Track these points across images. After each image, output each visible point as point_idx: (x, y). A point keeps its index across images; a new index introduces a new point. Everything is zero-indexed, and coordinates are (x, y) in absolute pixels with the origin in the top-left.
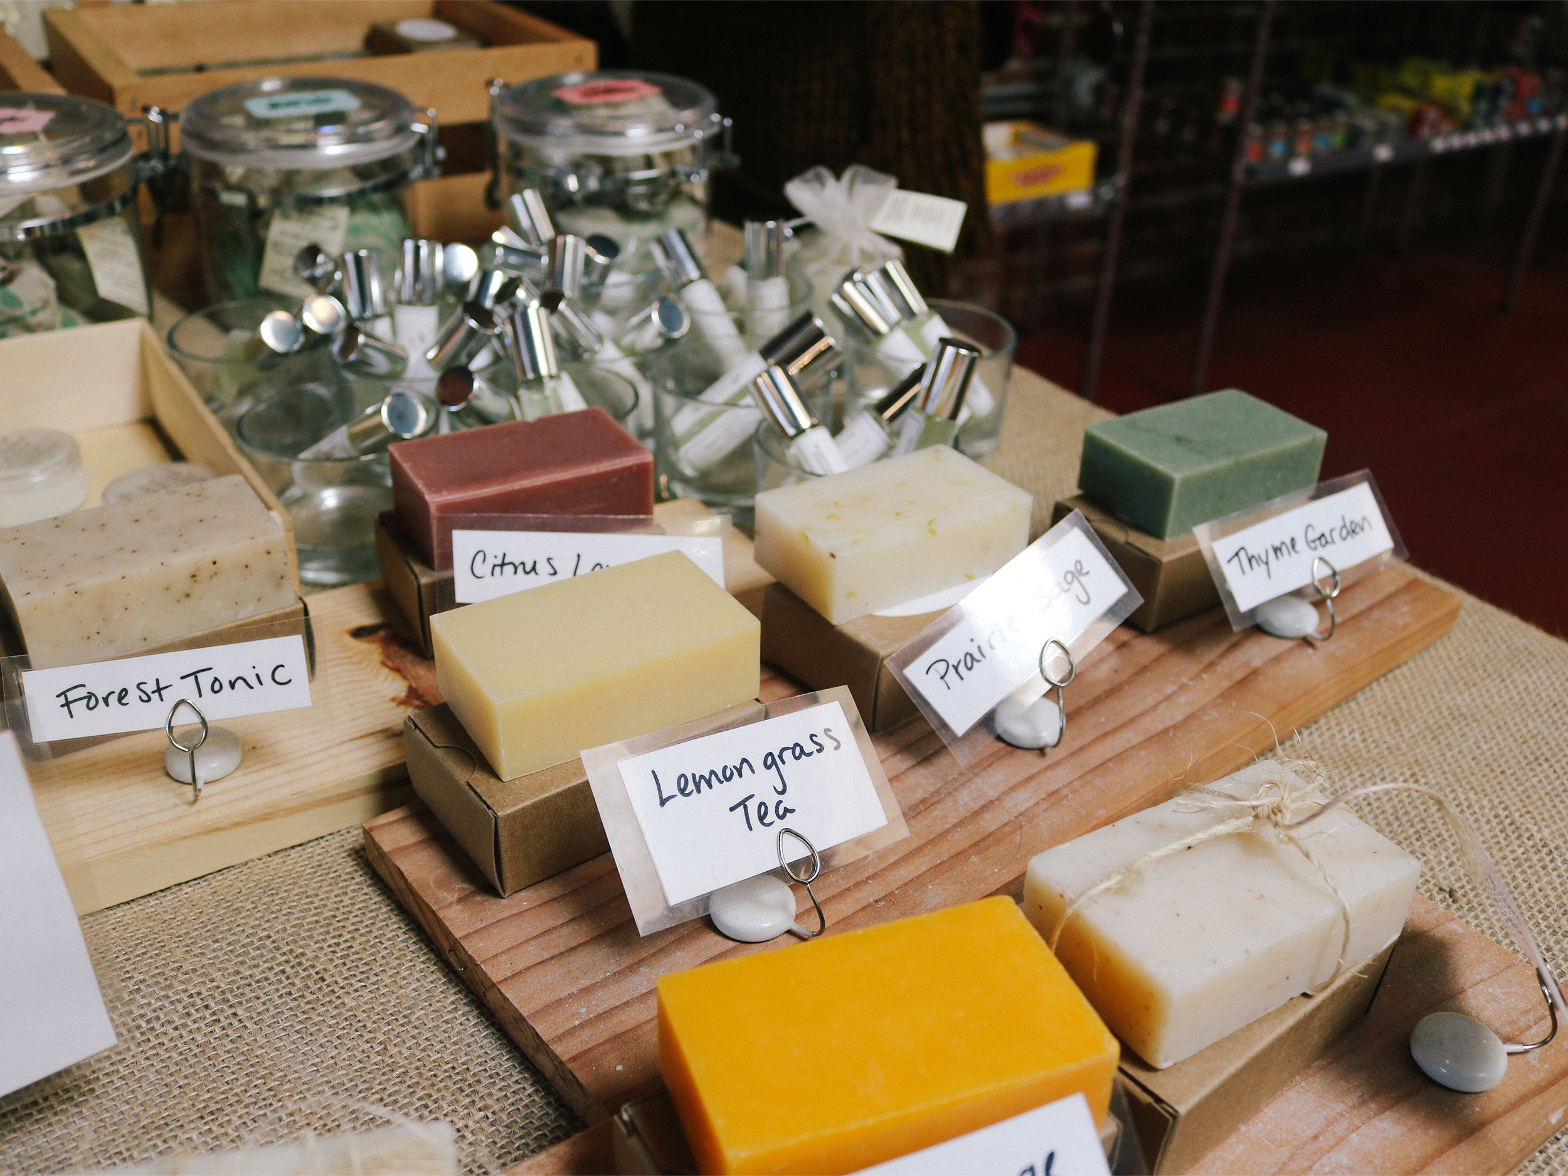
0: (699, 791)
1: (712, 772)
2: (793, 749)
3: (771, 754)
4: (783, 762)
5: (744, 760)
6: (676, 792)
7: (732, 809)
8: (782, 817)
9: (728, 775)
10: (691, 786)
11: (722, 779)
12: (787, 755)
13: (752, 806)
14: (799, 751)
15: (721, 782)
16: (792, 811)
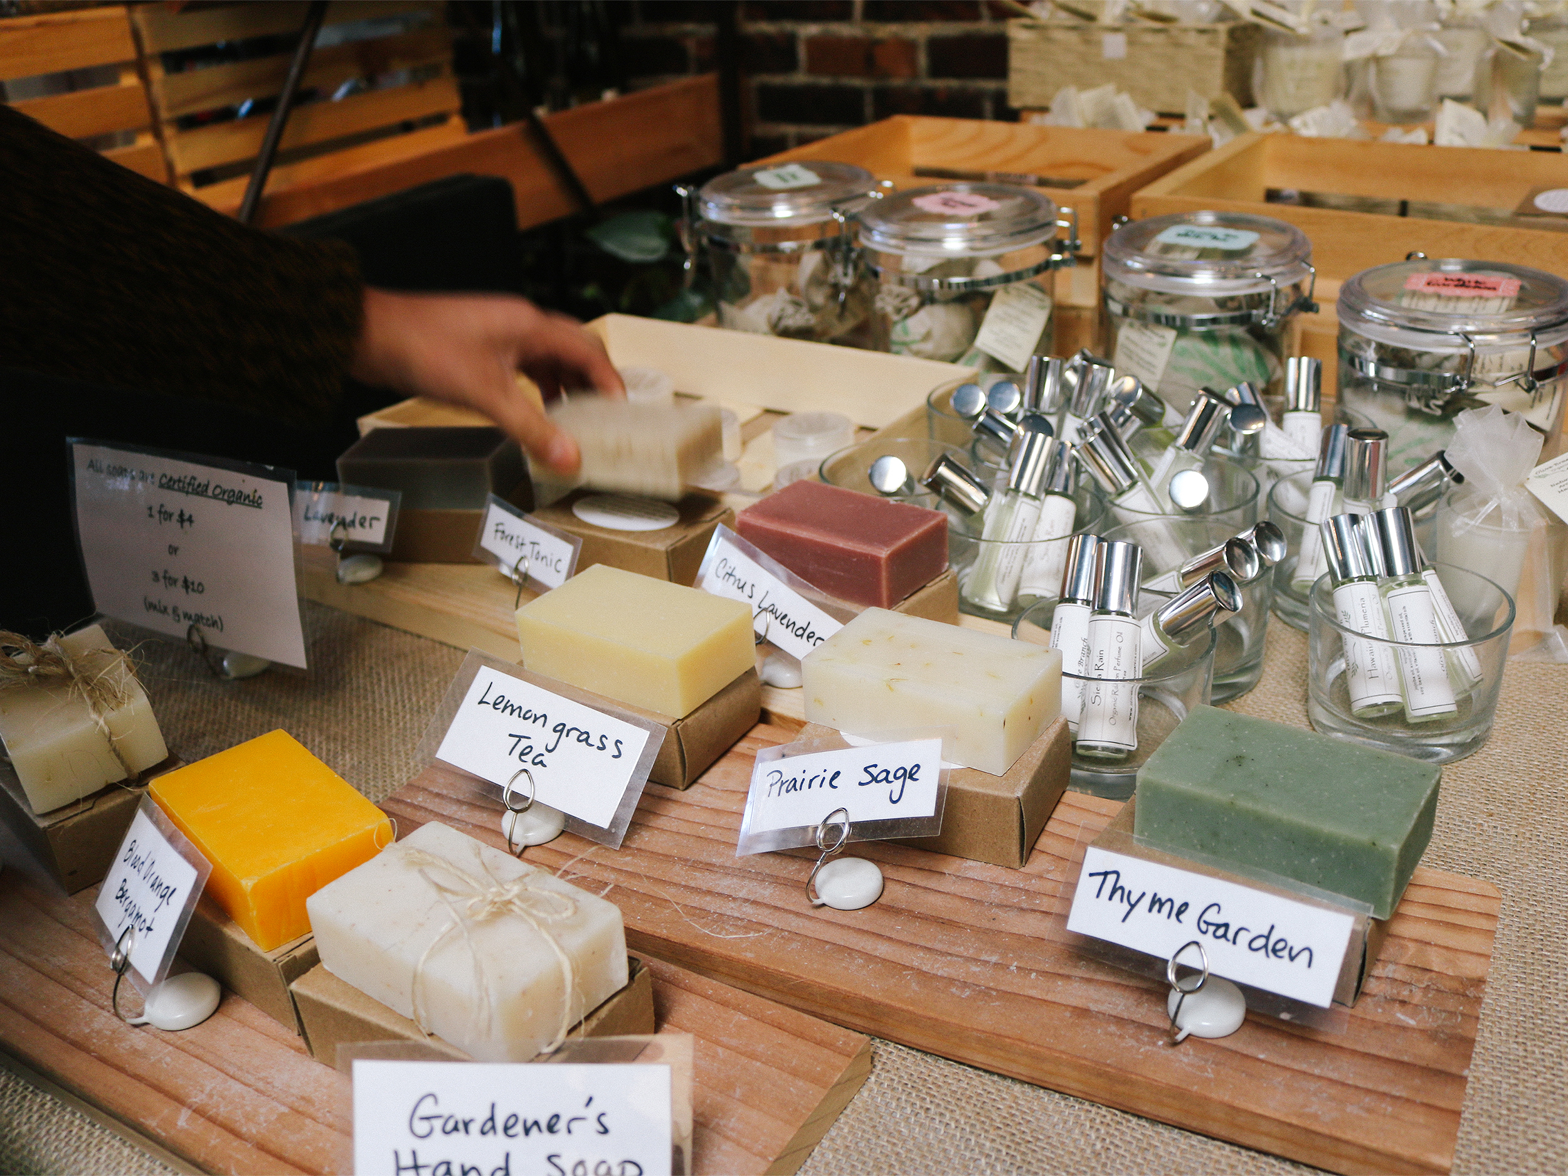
0: (503, 711)
1: (520, 708)
2: (582, 733)
3: (564, 725)
4: (567, 736)
5: (545, 716)
6: (492, 703)
7: (510, 735)
8: (534, 763)
9: (527, 716)
10: (502, 706)
11: (522, 715)
12: (574, 734)
13: (524, 743)
14: (584, 738)
15: (519, 716)
16: (544, 766)
